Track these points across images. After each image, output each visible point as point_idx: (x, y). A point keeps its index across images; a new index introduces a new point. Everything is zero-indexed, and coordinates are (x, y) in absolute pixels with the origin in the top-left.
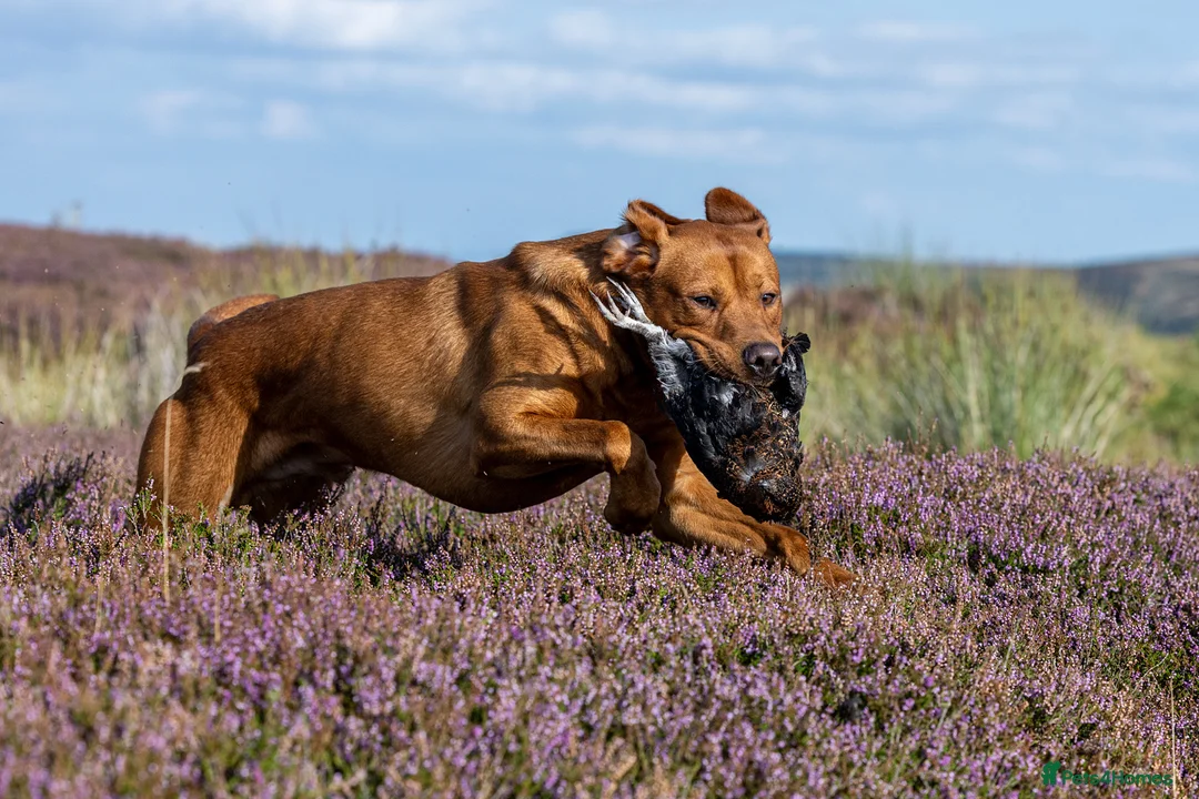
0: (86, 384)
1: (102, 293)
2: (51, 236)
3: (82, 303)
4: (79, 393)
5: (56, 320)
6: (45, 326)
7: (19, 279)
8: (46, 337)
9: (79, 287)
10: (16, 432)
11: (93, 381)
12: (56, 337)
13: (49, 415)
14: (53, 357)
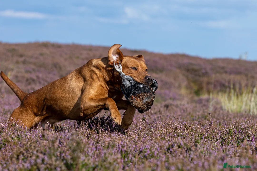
0: (248, 102)
1: (253, 77)
2: (239, 62)
3: (247, 80)
4: (246, 105)
5: (240, 85)
6: (237, 86)
7: (230, 73)
8: (237, 90)
9: (246, 75)
10: (230, 115)
11: (251, 101)
12: (240, 89)
13: (238, 110)
14: (239, 94)
